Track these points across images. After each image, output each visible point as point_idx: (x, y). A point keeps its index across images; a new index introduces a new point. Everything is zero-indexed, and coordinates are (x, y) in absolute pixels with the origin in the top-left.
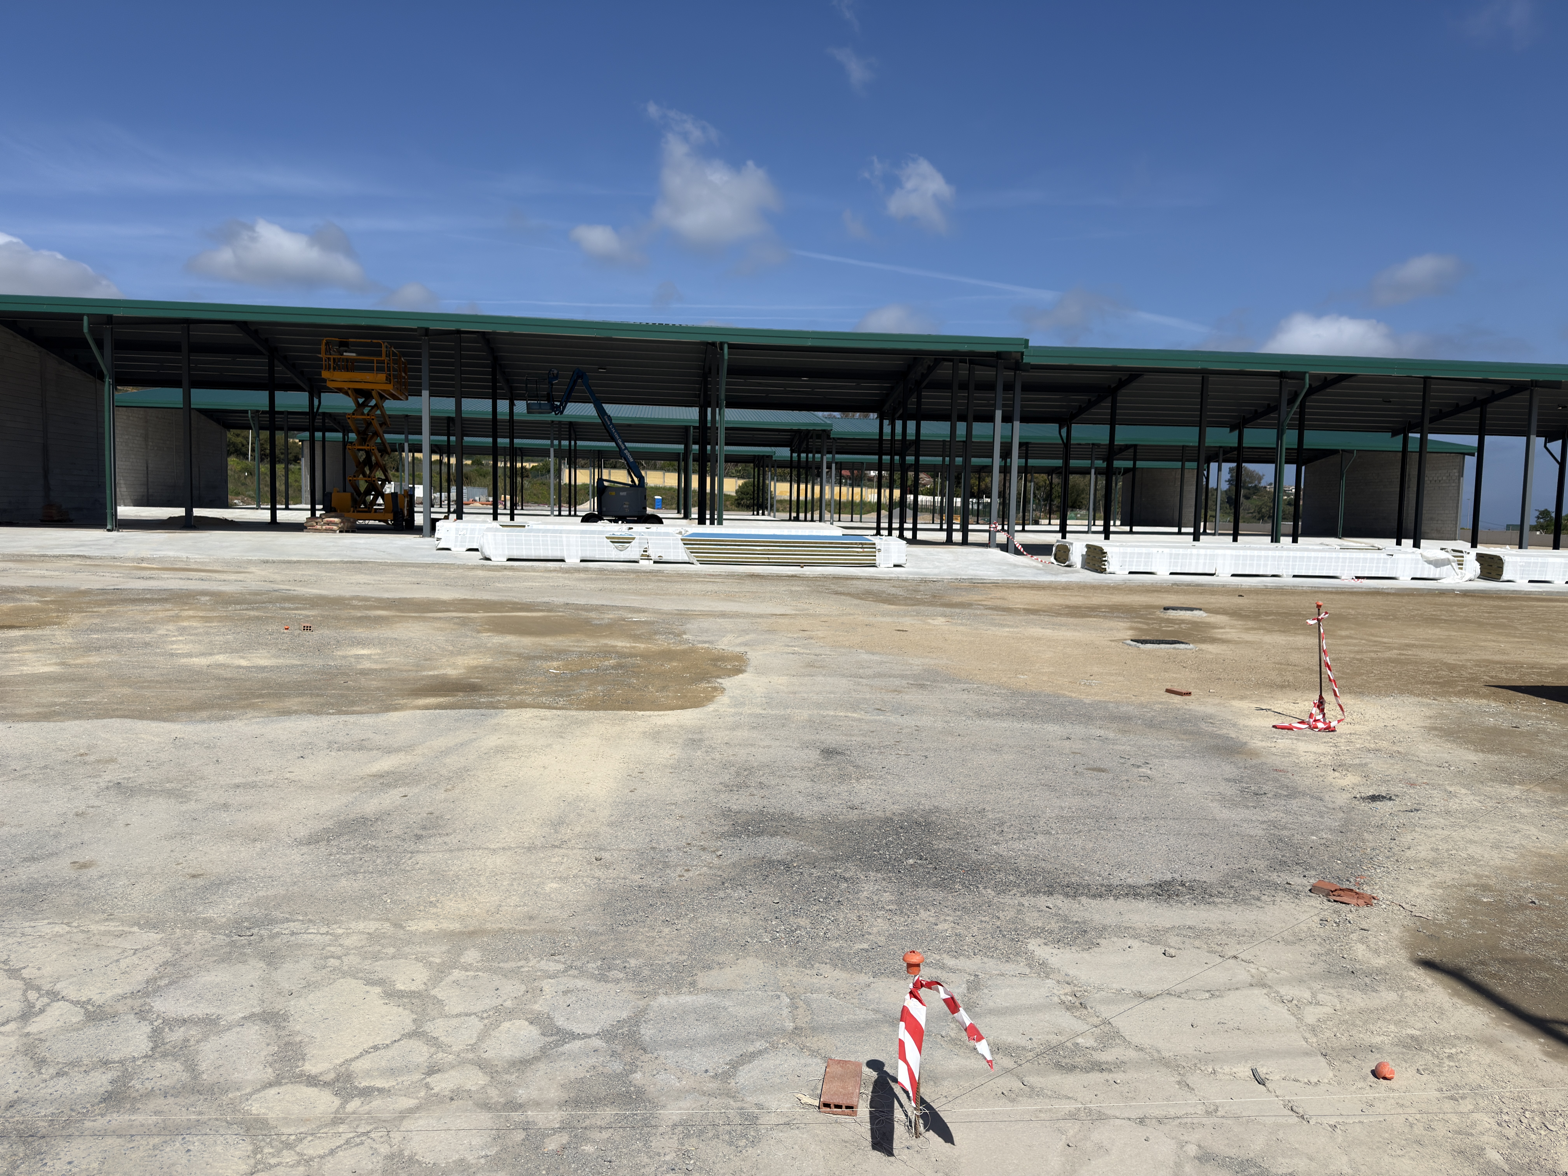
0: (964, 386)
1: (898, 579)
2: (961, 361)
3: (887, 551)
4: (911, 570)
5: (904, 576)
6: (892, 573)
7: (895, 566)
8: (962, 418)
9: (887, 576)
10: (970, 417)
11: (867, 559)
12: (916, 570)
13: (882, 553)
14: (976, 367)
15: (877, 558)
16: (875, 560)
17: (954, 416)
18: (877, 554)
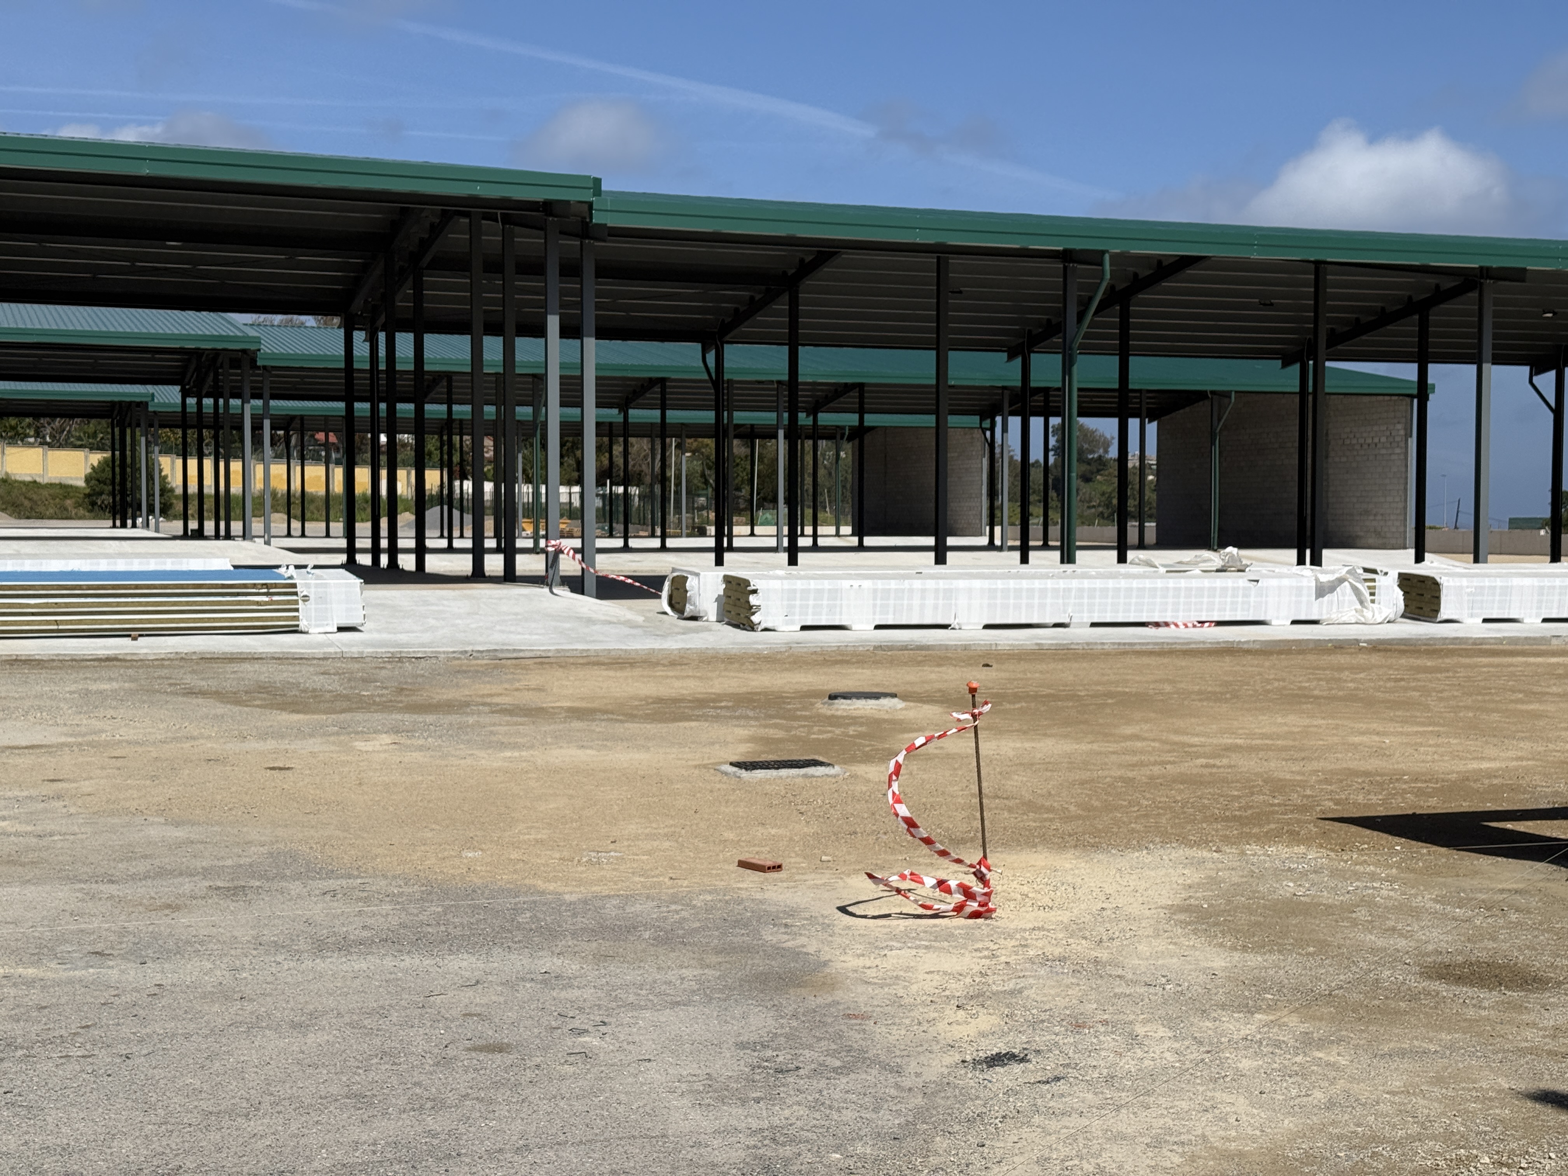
0: (494, 266)
1: (342, 658)
2: (486, 217)
3: (322, 599)
4: (376, 636)
5: (355, 651)
6: (331, 644)
7: (341, 629)
8: (494, 329)
9: (318, 652)
10: (510, 327)
11: (280, 618)
12: (385, 636)
13: (311, 604)
14: (517, 229)
15: (300, 614)
16: (296, 618)
17: (478, 325)
18: (301, 605)
